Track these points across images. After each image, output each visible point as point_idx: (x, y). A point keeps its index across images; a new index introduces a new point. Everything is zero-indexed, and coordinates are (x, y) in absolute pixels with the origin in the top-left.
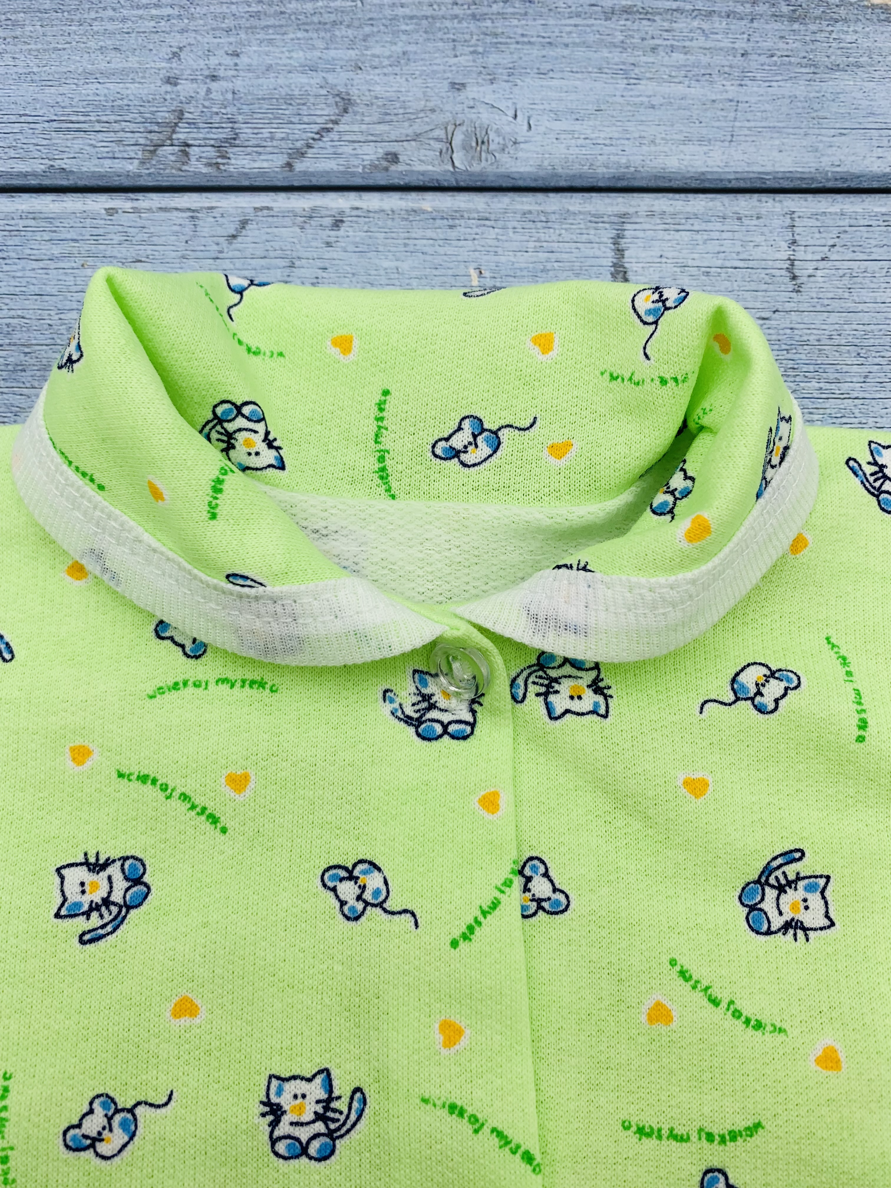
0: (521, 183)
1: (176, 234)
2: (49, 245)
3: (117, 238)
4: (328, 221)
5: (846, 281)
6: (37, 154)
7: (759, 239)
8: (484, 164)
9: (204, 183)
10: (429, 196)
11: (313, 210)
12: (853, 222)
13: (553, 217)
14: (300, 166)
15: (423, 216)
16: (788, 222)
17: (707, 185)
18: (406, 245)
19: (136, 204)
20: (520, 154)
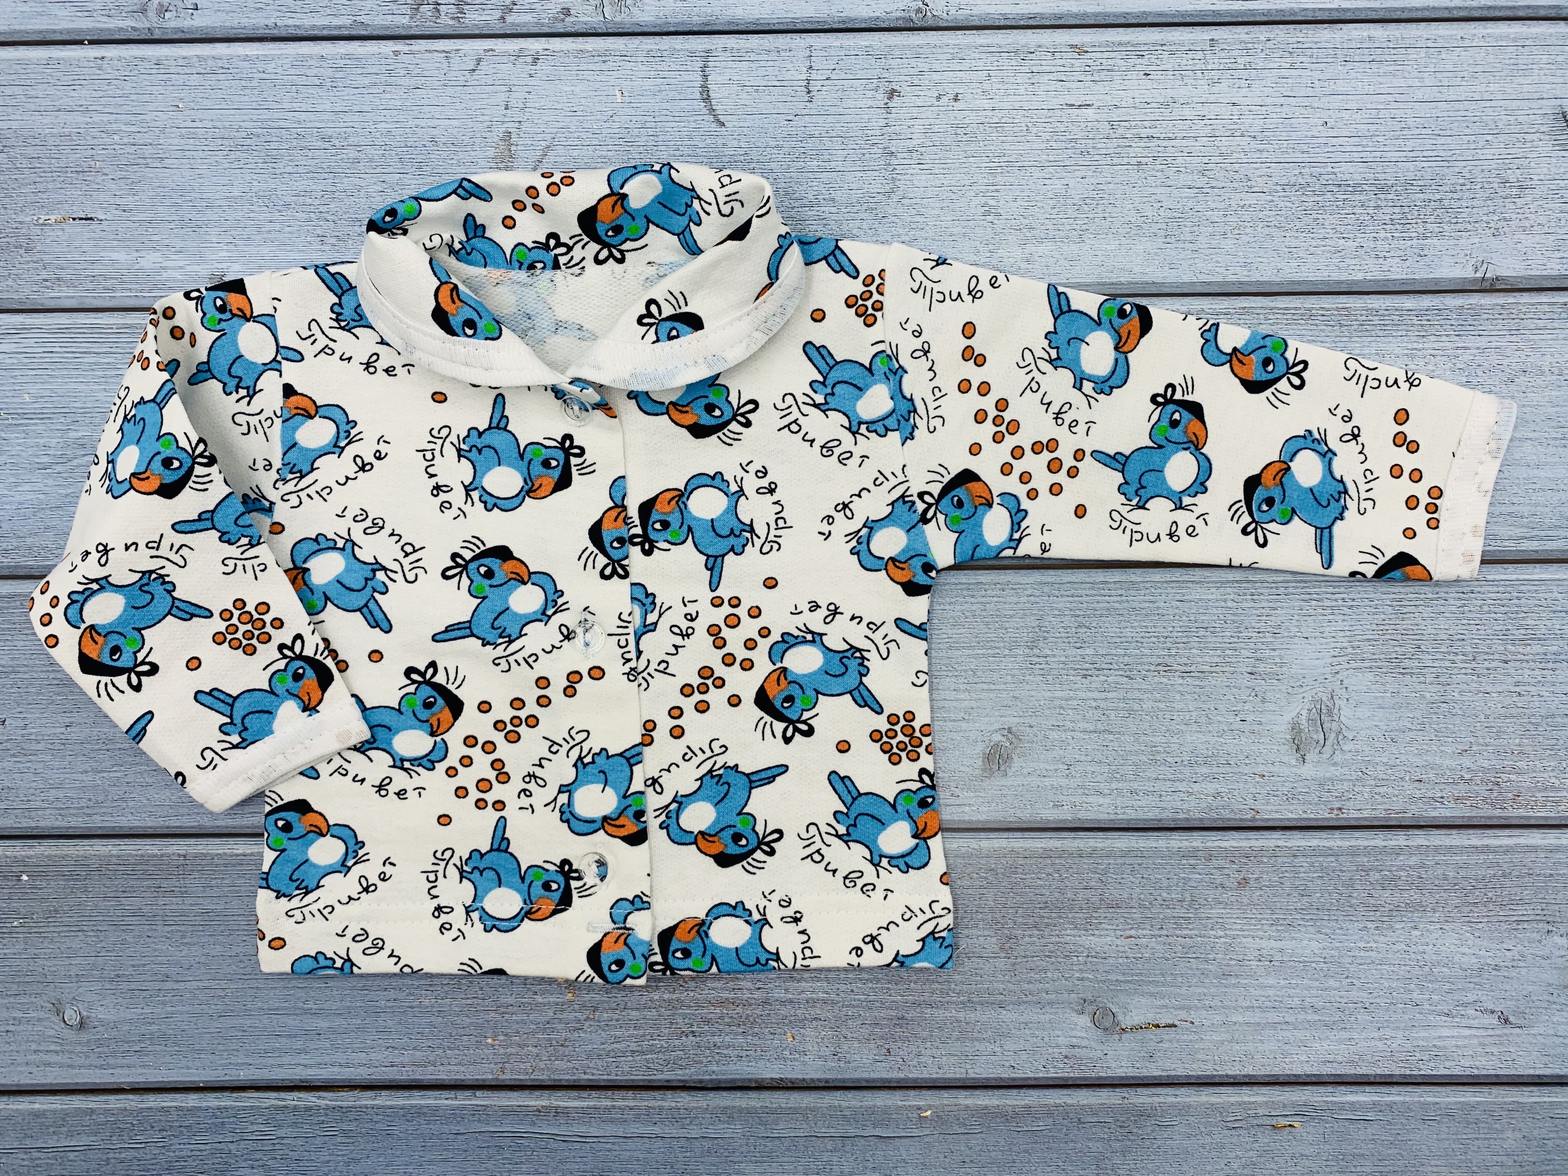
0: (646, 29)
1: (438, 69)
2: (360, 78)
3: (403, 72)
4: (529, 59)
5: (840, 94)
6: (344, 12)
7: (790, 66)
8: (623, 15)
9: (450, 32)
10: (590, 39)
11: (521, 50)
12: (848, 53)
13: (665, 54)
14: (509, 19)
15: (587, 54)
16: (808, 53)
17: (760, 28)
18: (577, 75)
19: (411, 48)
20: (646, 7)
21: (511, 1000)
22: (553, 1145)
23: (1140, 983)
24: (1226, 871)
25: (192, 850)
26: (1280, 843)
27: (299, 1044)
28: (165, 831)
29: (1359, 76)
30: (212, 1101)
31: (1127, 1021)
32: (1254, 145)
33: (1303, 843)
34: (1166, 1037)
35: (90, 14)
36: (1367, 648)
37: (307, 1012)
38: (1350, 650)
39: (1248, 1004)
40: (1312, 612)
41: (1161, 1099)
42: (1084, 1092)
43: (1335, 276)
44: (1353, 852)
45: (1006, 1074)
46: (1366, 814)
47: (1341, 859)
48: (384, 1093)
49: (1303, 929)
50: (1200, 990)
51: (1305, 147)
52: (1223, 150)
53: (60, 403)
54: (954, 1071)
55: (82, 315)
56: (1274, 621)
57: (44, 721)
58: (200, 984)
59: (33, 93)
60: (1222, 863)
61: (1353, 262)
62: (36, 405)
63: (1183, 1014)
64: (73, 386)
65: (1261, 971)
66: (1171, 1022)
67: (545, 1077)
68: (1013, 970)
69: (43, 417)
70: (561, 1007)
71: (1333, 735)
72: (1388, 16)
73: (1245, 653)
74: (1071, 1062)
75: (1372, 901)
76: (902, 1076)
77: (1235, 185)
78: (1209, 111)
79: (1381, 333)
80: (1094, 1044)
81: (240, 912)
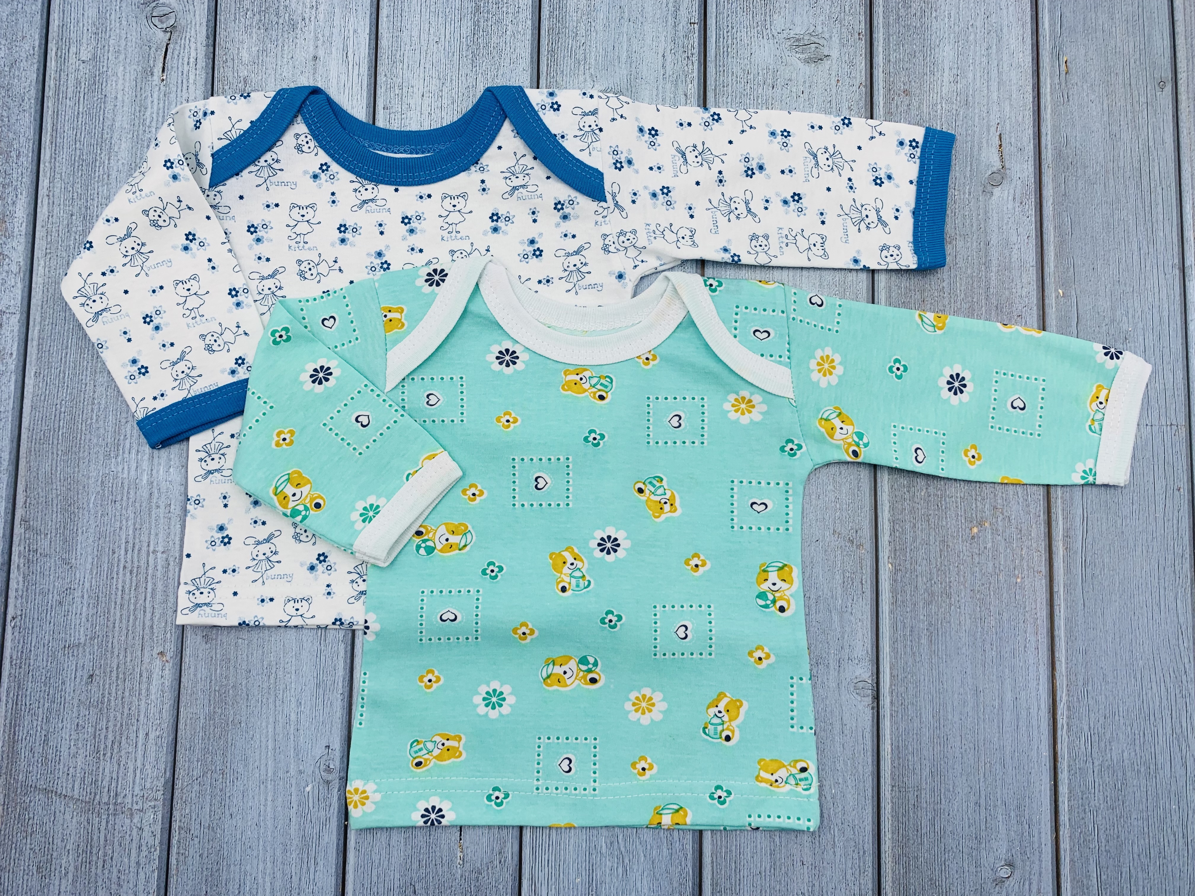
21: (991, 565)
22: (1090, 540)
23: (972, 156)
24: (899, 103)
25: (889, 781)
26: (881, 70)
27: (1024, 713)
28: (876, 798)
29: (410, 23)
30: (1064, 776)
31: (998, 165)
32: (448, 84)
33: (881, 56)
34: (1008, 140)
35: (328, 820)
36: (758, 18)
37: (1001, 707)
38: (759, 28)
39: (986, 89)
40: (735, 51)
41: (1049, 143)
42: (1045, 193)
43: (529, 37)
44: (887, 25)
45: (1033, 241)
46: (862, 18)
47: (891, 32)
48: (1057, 655)
49: (937, 55)
50: (977, 119)
51: (450, 54)
52: (450, 102)
53: (582, 857)
54: (1032, 275)
55: (524, 838)
56: (740, 73)
57: (799, 880)
58: (982, 780)
59: (377, 861)
60: (894, 105)
61: (520, 26)
62: (584, 874)
63: (993, 129)
64: (571, 847)
65: (964, 82)
66: (998, 138)
67: (1043, 544)
68: (965, 236)
69: (591, 870)
70: (995, 531)
71: (812, 38)
72: (375, 6)
73: (760, 91)
74: (1025, 200)
75: (918, 14)
76: (1035, 308)
77: (471, 95)
78: (426, 110)
79: (564, 10)
80: (1013, 186)
81: (931, 749)
